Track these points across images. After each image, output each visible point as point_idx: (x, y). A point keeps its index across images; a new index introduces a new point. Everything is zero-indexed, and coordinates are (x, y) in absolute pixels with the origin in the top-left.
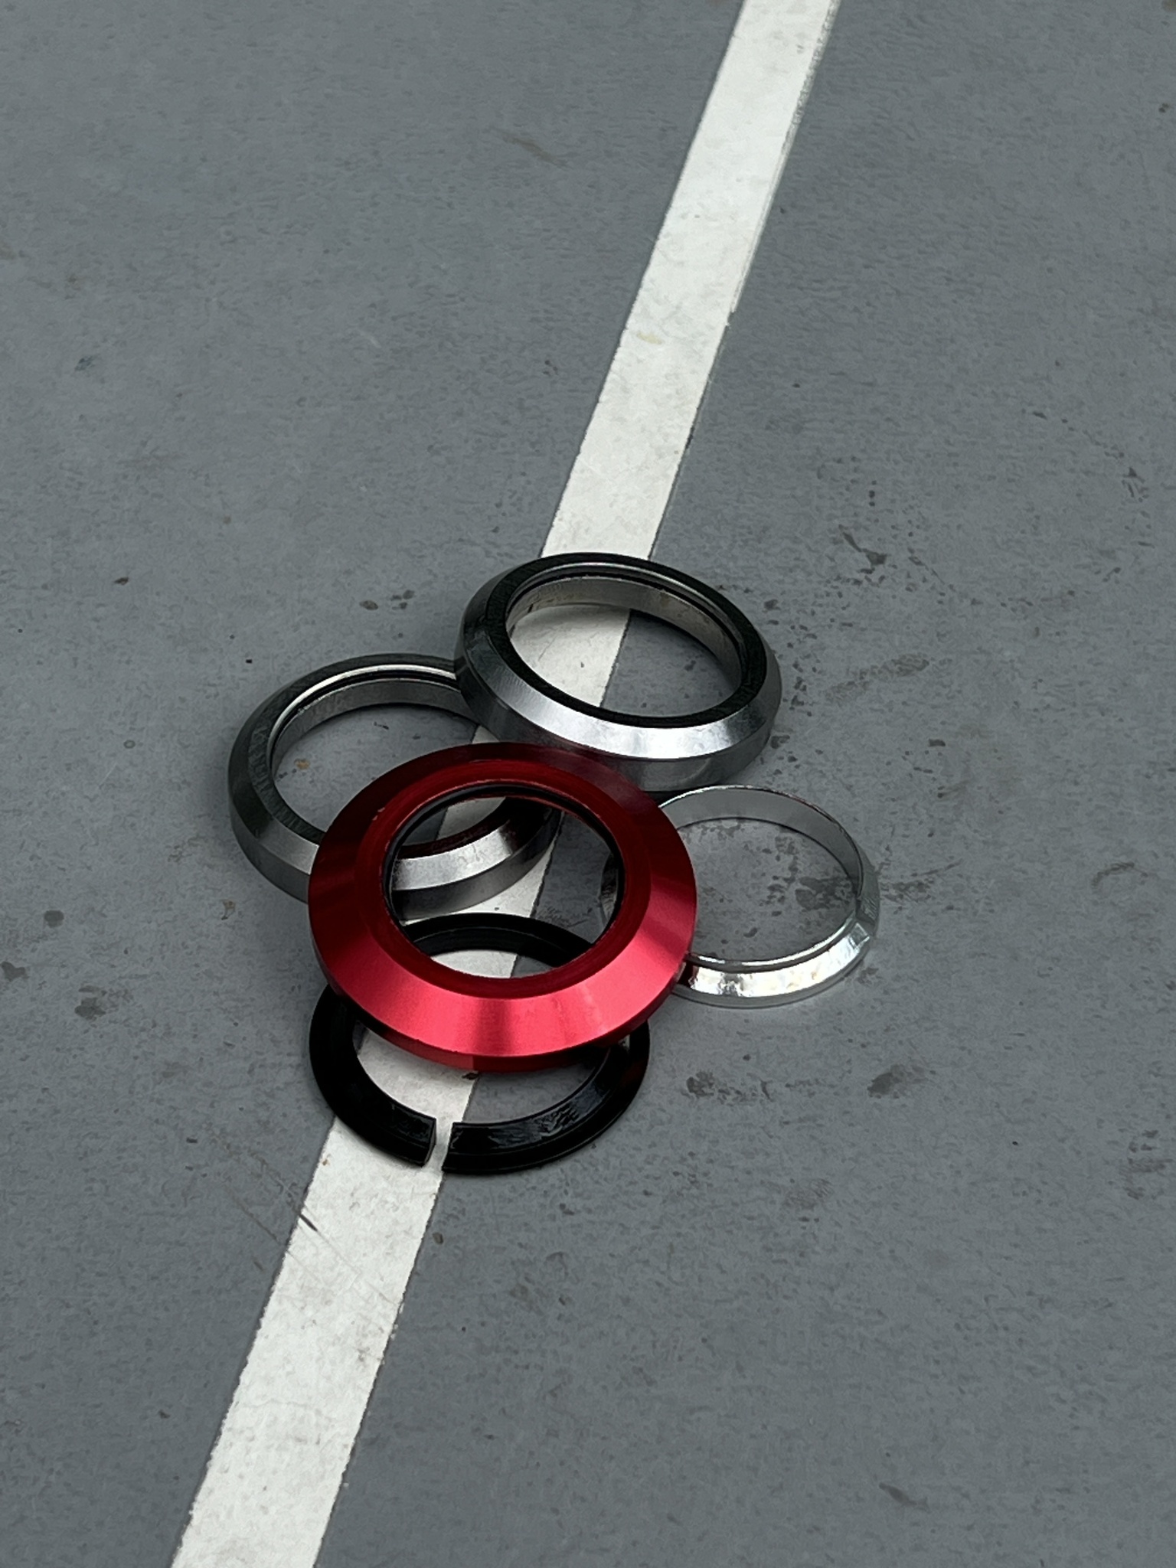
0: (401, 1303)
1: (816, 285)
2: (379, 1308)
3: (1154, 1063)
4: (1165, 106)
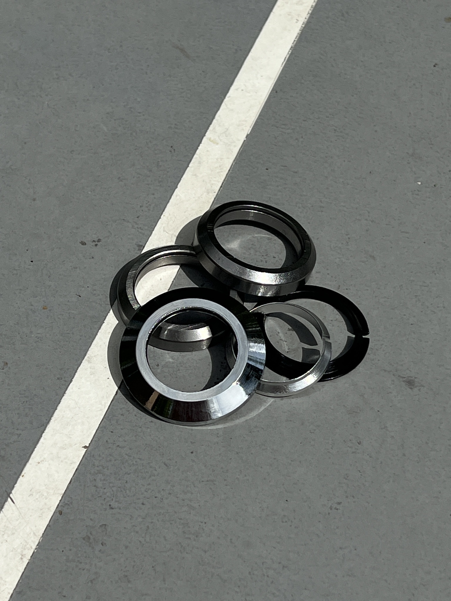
0: (42, 537)
1: (283, 126)
2: (32, 539)
3: (347, 474)
4: (436, 64)
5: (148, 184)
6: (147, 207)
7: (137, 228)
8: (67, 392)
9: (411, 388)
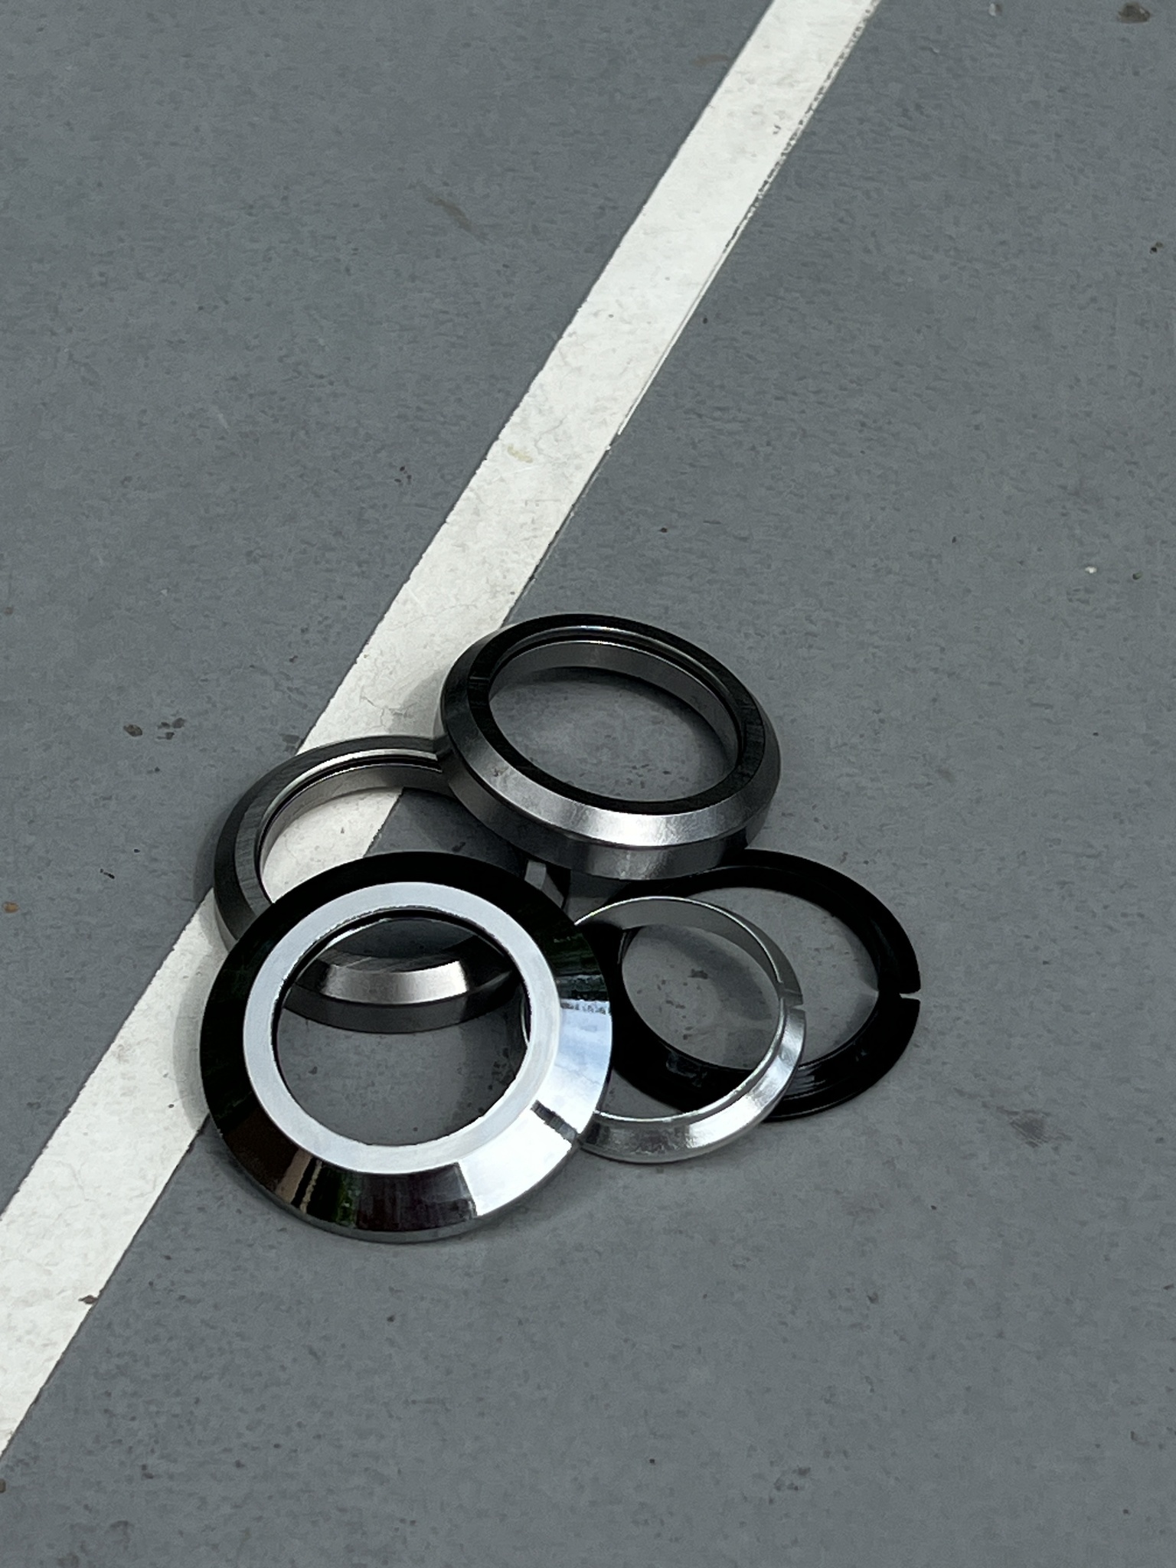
1: (718, 414)
3: (830, 1387)
4: (1159, 245)
5: (328, 570)
6: (320, 632)
7: (289, 689)
8: (50, 1143)
9: (1033, 1145)
